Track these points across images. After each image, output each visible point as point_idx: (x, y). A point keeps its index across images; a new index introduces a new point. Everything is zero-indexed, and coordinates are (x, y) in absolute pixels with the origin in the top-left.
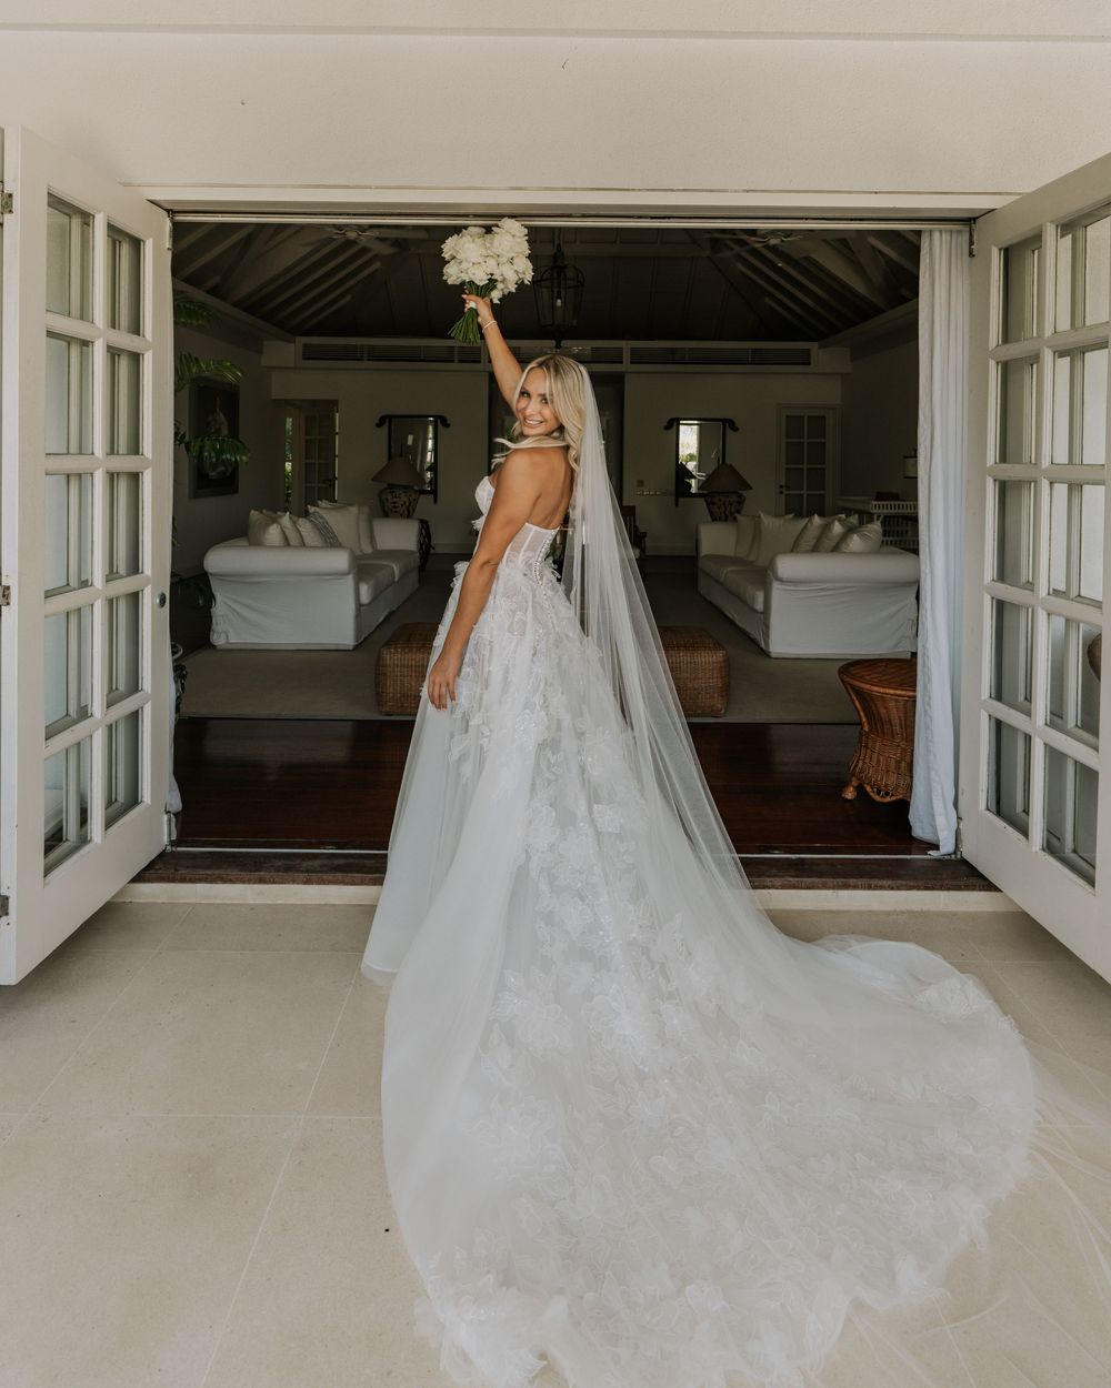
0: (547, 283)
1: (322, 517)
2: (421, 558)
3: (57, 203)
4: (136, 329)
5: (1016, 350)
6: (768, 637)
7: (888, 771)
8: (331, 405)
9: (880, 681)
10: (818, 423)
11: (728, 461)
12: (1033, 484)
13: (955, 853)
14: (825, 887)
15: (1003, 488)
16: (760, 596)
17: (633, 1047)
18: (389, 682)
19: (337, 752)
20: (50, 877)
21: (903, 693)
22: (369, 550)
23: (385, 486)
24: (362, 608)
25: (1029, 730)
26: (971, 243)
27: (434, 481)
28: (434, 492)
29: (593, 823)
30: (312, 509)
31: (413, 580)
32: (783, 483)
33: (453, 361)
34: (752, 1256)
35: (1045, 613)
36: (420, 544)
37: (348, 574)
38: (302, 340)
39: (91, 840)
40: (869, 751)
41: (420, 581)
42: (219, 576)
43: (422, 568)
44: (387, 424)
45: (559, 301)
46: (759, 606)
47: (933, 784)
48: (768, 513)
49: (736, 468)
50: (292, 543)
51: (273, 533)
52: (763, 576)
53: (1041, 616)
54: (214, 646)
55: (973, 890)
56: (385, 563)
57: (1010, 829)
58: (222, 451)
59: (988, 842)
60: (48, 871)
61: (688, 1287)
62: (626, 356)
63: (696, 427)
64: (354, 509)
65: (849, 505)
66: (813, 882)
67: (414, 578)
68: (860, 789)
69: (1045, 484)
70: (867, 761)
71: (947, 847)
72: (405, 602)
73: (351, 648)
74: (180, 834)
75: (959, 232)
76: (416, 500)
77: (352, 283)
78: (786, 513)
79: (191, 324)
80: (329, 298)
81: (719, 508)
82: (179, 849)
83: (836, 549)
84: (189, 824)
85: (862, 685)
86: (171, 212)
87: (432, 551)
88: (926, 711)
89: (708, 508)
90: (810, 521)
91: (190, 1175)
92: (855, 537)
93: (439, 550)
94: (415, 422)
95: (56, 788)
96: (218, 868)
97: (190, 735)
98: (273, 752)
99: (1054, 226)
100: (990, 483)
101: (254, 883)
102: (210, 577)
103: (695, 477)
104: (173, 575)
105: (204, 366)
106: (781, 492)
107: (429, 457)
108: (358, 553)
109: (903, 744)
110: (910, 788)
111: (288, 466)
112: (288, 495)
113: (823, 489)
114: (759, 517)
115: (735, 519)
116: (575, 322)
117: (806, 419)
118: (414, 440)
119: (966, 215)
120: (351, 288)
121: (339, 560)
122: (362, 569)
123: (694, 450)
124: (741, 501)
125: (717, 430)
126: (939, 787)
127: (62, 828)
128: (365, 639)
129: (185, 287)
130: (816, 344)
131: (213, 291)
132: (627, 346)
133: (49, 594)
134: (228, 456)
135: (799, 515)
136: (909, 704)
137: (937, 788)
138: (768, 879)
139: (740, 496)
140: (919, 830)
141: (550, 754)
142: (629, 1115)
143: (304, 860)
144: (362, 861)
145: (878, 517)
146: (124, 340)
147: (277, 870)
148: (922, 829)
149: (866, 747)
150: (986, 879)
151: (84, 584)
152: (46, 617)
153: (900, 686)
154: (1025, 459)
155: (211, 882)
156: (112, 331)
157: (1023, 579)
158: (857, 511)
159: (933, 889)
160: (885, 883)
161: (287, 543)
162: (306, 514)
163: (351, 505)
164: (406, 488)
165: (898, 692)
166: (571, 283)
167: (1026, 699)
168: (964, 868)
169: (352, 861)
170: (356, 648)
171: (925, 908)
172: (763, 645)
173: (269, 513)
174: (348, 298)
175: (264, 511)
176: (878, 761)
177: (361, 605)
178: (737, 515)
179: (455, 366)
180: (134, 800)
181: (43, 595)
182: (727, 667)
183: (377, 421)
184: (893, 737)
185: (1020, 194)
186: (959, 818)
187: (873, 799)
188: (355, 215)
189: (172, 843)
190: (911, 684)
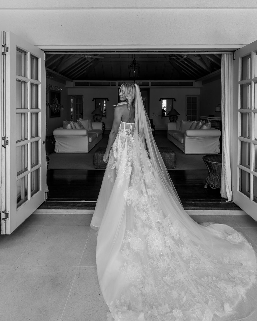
0: (132, 67)
1: (80, 122)
2: (103, 131)
3: (19, 49)
4: (37, 79)
5: (245, 82)
6: (185, 149)
7: (215, 182)
8: (82, 96)
9: (213, 160)
10: (195, 99)
11: (174, 108)
12: (249, 114)
13: (231, 201)
14: (201, 209)
15: (242, 114)
16: (183, 140)
17: (158, 248)
18: (96, 161)
19: (84, 177)
20: (18, 208)
21: (218, 163)
22: (91, 130)
23: (94, 115)
24: (90, 143)
25: (249, 172)
26: (234, 57)
27: (106, 113)
28: (106, 116)
29: (147, 194)
30: (78, 120)
31: (101, 137)
32: (187, 113)
33: (110, 86)
34: (188, 303)
35: (253, 144)
36: (103, 128)
37: (86, 135)
38: (75, 81)
39: (28, 200)
40: (210, 177)
41: (103, 137)
42: (56, 136)
43: (103, 134)
44: (95, 100)
45: (134, 71)
46: (182, 142)
47: (226, 185)
48: (183, 120)
49: (176, 110)
50: (73, 128)
51: (69, 126)
52: (183, 135)
53: (252, 145)
54: (55, 153)
55: (236, 210)
56: (95, 133)
57: (245, 195)
58: (57, 107)
59: (240, 199)
60: (18, 207)
61: (173, 311)
62: (150, 84)
63: (166, 100)
64: (87, 120)
65: (203, 118)
66: (198, 208)
67: (101, 136)
68: (208, 186)
69: (253, 113)
70: (210, 179)
71: (230, 199)
72: (99, 142)
73: (87, 153)
74: (48, 197)
75: (230, 54)
76: (102, 118)
77: (86, 68)
78: (188, 120)
79: (50, 78)
80: (81, 71)
81: (172, 119)
82: (48, 201)
83: (200, 129)
84: (51, 195)
85: (209, 161)
86: (45, 52)
87: (105, 130)
88: (224, 168)
89: (170, 119)
90: (194, 122)
91: (52, 281)
92: (205, 126)
93: (107, 129)
94: (101, 100)
95: (19, 187)
96: (57, 206)
97: (50, 174)
98: (69, 177)
99: (254, 52)
100: (239, 113)
101: (66, 209)
102: (54, 136)
103: (166, 112)
104: (46, 136)
105: (53, 88)
106: (186, 115)
107: (104, 108)
108: (88, 130)
109: (218, 175)
110: (220, 186)
111: (72, 110)
112: (72, 117)
113: (196, 115)
114: (182, 121)
115: (176, 122)
116: (138, 76)
117: (192, 98)
118: (101, 104)
119: (232, 50)
120: (86, 69)
121: (84, 132)
122: (89, 134)
123: (165, 106)
124: (177, 117)
125: (171, 101)
126: (228, 185)
127: (21, 196)
128: (90, 150)
129: (48, 69)
130: (194, 81)
131: (54, 70)
132: (150, 82)
133: (17, 142)
134: (59, 109)
135: (191, 121)
136: (220, 166)
137: (227, 185)
138: (187, 208)
139: (177, 116)
140: (223, 196)
141: (136, 177)
142: (157, 266)
143: (77, 204)
144: (91, 204)
145: (209, 121)
146: (35, 82)
147: (71, 206)
148: (223, 195)
149: (210, 176)
150: (239, 207)
151: (26, 139)
152: (17, 147)
153: (218, 161)
154: (247, 107)
155: (56, 209)
156: (32, 80)
157: (247, 136)
158: (204, 120)
159: (227, 210)
160: (215, 208)
161: (72, 128)
162: (76, 121)
163: (87, 119)
164: (99, 115)
165: (217, 163)
166: (137, 67)
167: (248, 164)
168: (234, 205)
169: (89, 204)
170: (88, 153)
171: (225, 214)
172: (183, 151)
173: (68, 121)
174: (85, 71)
175: (67, 121)
176: (213, 179)
177: (89, 143)
178: (176, 121)
179: (110, 87)
180: (37, 190)
181: (16, 142)
182: (176, 157)
183: (92, 100)
184: (216, 173)
185: (245, 45)
186: (232, 193)
187: (211, 188)
188: (88, 52)
189: (46, 200)
190: (221, 161)
